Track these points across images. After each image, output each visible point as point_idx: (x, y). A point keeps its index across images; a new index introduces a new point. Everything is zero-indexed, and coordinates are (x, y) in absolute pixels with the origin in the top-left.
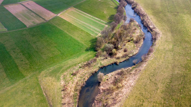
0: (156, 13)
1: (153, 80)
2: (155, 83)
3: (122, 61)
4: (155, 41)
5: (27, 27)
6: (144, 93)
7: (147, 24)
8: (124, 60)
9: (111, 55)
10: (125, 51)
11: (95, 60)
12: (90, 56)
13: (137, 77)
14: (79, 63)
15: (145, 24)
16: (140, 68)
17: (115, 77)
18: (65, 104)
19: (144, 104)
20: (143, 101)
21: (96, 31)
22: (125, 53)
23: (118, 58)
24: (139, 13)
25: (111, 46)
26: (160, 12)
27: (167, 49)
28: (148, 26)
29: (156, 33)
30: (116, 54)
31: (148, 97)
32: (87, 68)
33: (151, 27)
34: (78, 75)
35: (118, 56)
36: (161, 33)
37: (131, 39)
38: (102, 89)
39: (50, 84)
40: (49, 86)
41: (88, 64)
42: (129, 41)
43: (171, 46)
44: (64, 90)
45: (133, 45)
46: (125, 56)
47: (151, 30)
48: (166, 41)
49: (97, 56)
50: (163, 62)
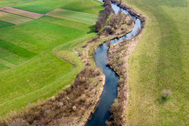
0: (140, 6)
2: (151, 43)
5: (16, 25)
6: (145, 48)
7: (134, 13)
8: (123, 35)
9: (111, 33)
10: (122, 29)
11: (99, 38)
13: (137, 42)
14: (85, 40)
15: (132, 13)
16: (138, 37)
17: (120, 45)
18: (85, 62)
19: (146, 53)
21: (90, 21)
22: (122, 31)
23: (118, 34)
24: (125, 7)
25: (109, 27)
26: (143, 6)
27: (155, 25)
28: (135, 14)
29: (144, 18)
30: (115, 32)
31: (149, 50)
32: (94, 42)
33: (138, 14)
34: (88, 47)
35: (116, 33)
36: (148, 17)
38: (112, 52)
39: (66, 54)
40: (65, 55)
41: (94, 40)
42: (123, 24)
43: (157, 23)
44: (80, 56)
45: (127, 26)
46: (123, 33)
47: (139, 16)
48: (153, 21)
49: (99, 35)
50: (154, 32)
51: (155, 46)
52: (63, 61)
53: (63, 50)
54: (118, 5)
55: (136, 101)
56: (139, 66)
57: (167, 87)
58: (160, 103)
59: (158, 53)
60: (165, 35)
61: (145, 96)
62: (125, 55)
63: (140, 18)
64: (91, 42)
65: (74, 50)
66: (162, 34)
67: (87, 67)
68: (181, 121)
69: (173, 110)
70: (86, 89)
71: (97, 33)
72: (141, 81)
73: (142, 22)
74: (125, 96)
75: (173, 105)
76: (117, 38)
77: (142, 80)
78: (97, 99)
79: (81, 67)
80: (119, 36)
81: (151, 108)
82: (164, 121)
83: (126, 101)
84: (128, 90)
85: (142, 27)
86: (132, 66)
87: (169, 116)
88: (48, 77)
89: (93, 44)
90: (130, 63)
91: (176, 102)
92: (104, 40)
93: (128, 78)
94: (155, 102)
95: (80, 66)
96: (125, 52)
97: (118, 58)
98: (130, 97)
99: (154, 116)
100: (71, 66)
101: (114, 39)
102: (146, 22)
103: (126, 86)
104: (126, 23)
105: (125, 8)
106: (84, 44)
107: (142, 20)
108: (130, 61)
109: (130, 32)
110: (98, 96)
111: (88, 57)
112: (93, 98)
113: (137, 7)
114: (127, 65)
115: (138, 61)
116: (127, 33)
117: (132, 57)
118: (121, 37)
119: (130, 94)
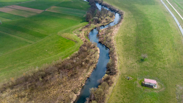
0: (117, 4)
1: (128, 28)
2: (130, 28)
5: (26, 17)
6: (125, 32)
7: (114, 9)
9: (98, 22)
10: (106, 20)
11: (90, 25)
12: (86, 24)
13: (119, 28)
14: (80, 27)
15: (112, 10)
16: (119, 25)
17: (106, 30)
18: (83, 40)
20: (126, 34)
21: (81, 15)
22: (107, 21)
23: (104, 23)
25: (97, 18)
26: (119, 4)
29: (122, 12)
30: (101, 22)
31: (128, 32)
32: (86, 28)
33: (117, 10)
34: (83, 31)
35: (103, 22)
36: (124, 12)
38: (101, 34)
39: (68, 35)
41: (87, 26)
43: (132, 16)
44: (78, 36)
45: (110, 18)
46: (107, 22)
47: (118, 11)
48: (129, 15)
49: (90, 23)
50: (131, 22)
51: (133, 30)
53: (65, 33)
54: (100, 4)
55: (124, 61)
56: (122, 42)
58: (140, 62)
60: (139, 24)
61: (129, 59)
62: (111, 35)
64: (85, 28)
65: (74, 33)
66: (137, 23)
67: (85, 43)
68: (155, 71)
69: (149, 66)
70: (88, 55)
71: (88, 22)
72: (125, 51)
73: (121, 15)
74: (115, 58)
75: (149, 63)
76: (103, 26)
79: (81, 43)
80: (104, 24)
81: (134, 65)
82: (143, 71)
83: (116, 61)
84: (117, 56)
85: (122, 18)
87: (146, 69)
89: (86, 29)
90: (116, 41)
91: (151, 62)
92: (94, 26)
93: (116, 49)
94: (136, 62)
96: (111, 34)
97: (107, 38)
98: (119, 59)
99: (137, 69)
100: (74, 42)
101: (101, 26)
102: (124, 15)
103: (116, 53)
104: (108, 16)
105: (106, 6)
106: (80, 29)
107: (121, 14)
108: (116, 39)
109: (112, 22)
110: (97, 59)
111: (84, 37)
112: (94, 60)
113: (115, 5)
114: (114, 42)
115: (121, 39)
116: (110, 23)
117: (117, 37)
118: (106, 25)
119: (118, 58)
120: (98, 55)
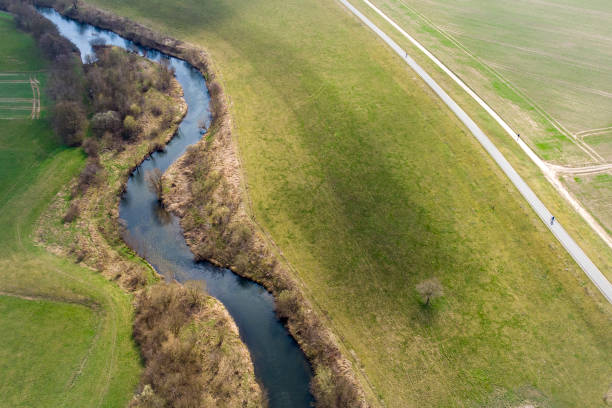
0: (150, 10)
1: (270, 137)
2: (278, 140)
3: (168, 139)
4: (206, 70)
6: (272, 164)
7: (149, 40)
8: (171, 134)
9: (128, 136)
10: (157, 113)
11: (98, 165)
12: (71, 163)
13: (234, 146)
14: (55, 192)
15: (144, 42)
16: (224, 130)
17: (186, 173)
18: (119, 276)
19: (289, 180)
20: (284, 177)
22: (160, 119)
23: (154, 135)
25: (110, 114)
27: (245, 73)
28: (158, 45)
30: (140, 130)
31: (286, 165)
32: (90, 190)
33: (166, 43)
34: (85, 214)
35: (147, 132)
36: (205, 49)
37: (145, 83)
38: (180, 207)
39: (22, 271)
40: (23, 275)
41: (88, 181)
42: (145, 90)
43: (248, 66)
44: (80, 259)
45: (161, 96)
46: (166, 125)
47: (173, 49)
48: (230, 60)
49: (91, 153)
50: (260, 101)
51: (295, 148)
52: (30, 303)
54: (68, 17)
55: (367, 345)
56: (297, 232)
57: (411, 270)
58: (426, 325)
59: (319, 168)
61: (378, 319)
63: (179, 56)
64: (81, 190)
65: (41, 244)
67: (139, 292)
68: (502, 352)
69: (467, 332)
70: (198, 371)
71: (77, 150)
72: (336, 278)
74: (327, 343)
75: (459, 317)
76: (159, 150)
77: (335, 272)
78: (252, 390)
79: (122, 302)
80: (157, 141)
81: (413, 350)
82: (469, 373)
83: (340, 358)
84: (323, 321)
86: (277, 236)
87: (469, 353)
88: (21, 387)
89: (93, 198)
90: (267, 230)
91: (458, 304)
92: (119, 167)
93: (295, 280)
94: (412, 326)
95: (117, 300)
96: (225, 194)
97: (220, 224)
98: (342, 340)
99: (437, 369)
101: (150, 154)
102: (211, 68)
103: (308, 310)
104: (150, 85)
106: (61, 208)
107: (194, 63)
108: (261, 222)
109: (184, 116)
110: (250, 380)
111: (112, 253)
112: (241, 392)
113: (144, 16)
114: (261, 240)
115: (283, 216)
116: (179, 123)
117: (255, 204)
118: (168, 143)
119: (335, 332)
120: (244, 351)
